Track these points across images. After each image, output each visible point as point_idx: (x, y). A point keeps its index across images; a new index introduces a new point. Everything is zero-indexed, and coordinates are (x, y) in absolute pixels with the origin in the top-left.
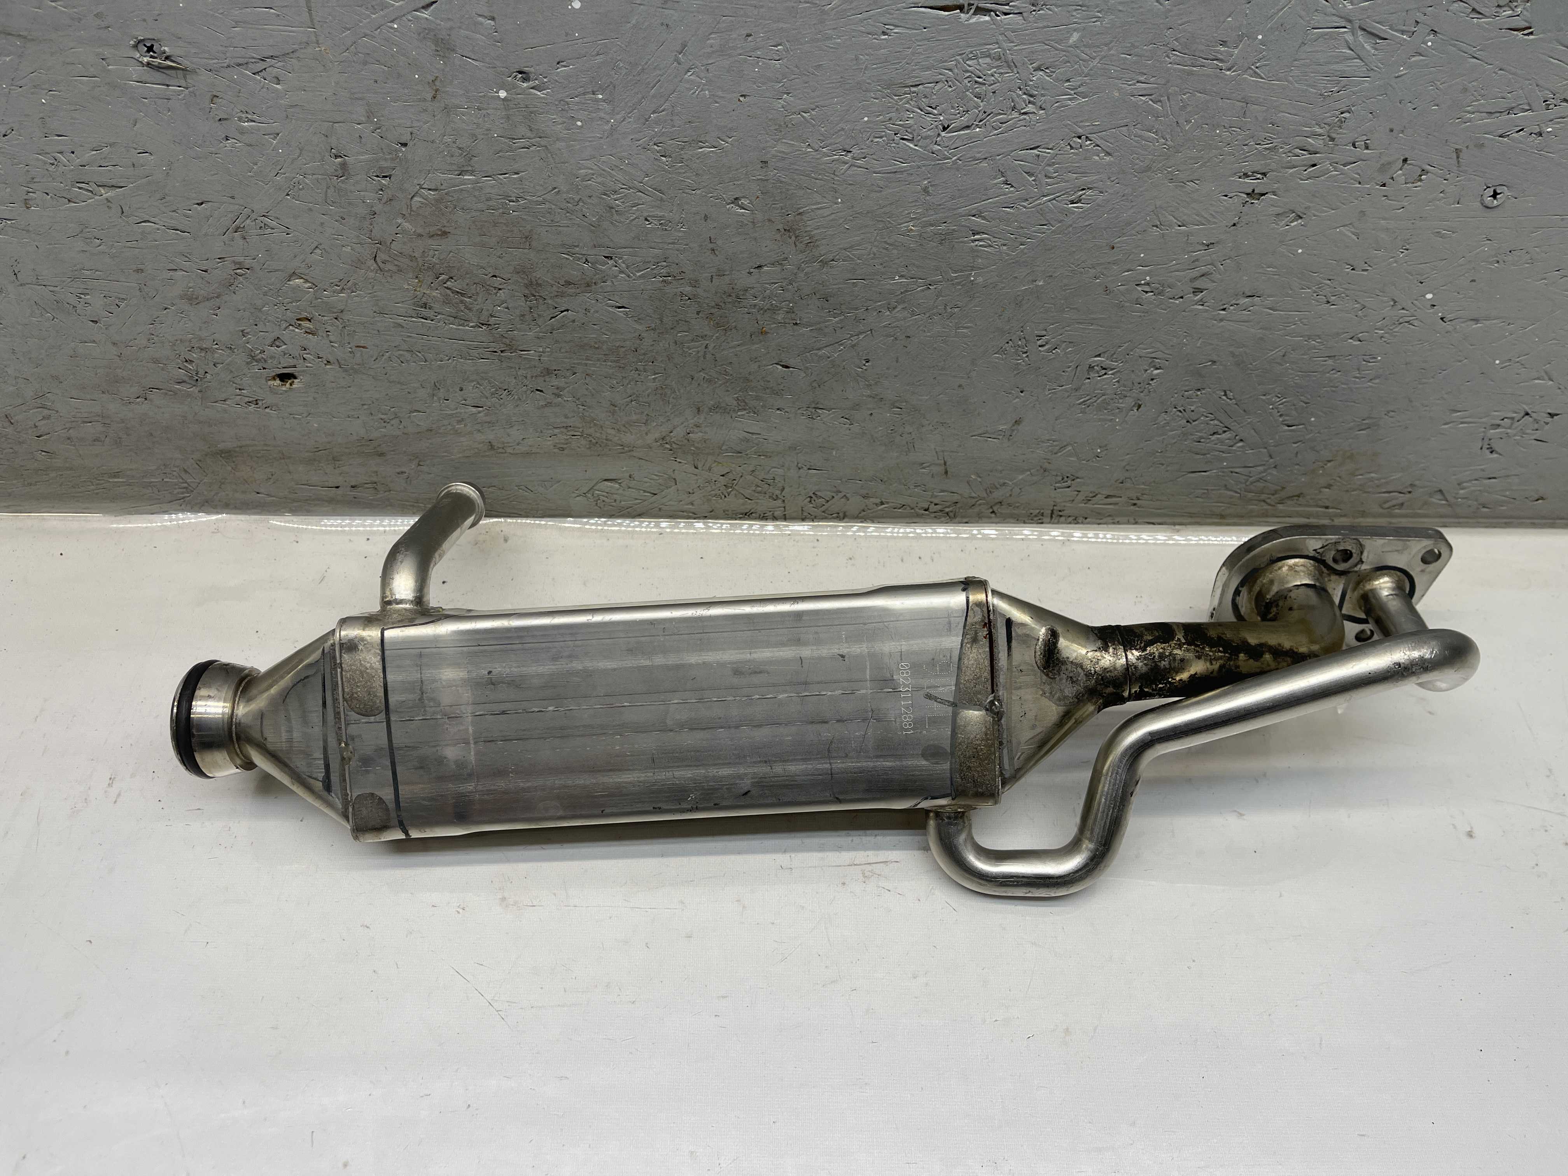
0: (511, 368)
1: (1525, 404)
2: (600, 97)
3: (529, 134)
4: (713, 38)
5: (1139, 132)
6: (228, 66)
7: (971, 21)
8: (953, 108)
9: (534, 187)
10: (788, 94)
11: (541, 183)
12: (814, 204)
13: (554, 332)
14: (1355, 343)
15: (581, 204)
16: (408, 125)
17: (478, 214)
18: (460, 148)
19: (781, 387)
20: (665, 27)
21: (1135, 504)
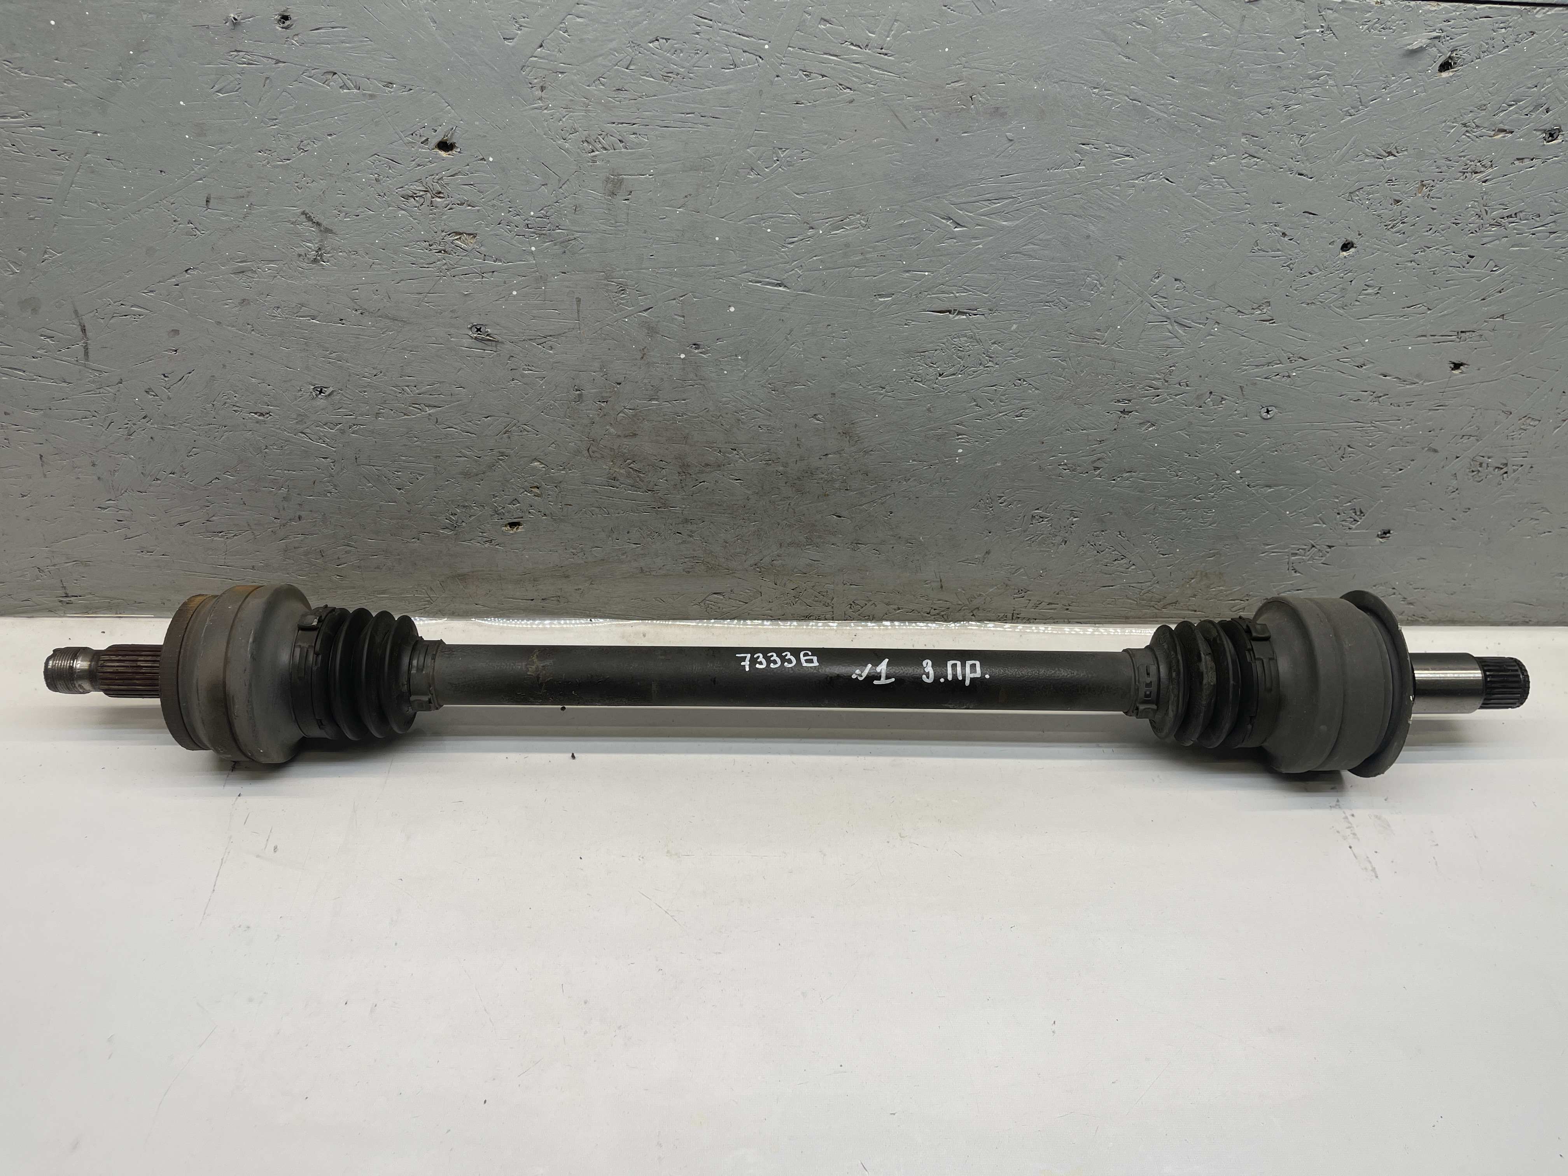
0: (663, 518)
1: (1311, 540)
2: (740, 357)
3: (695, 378)
4: (808, 327)
5: (1055, 377)
6: (524, 340)
7: (956, 318)
8: (945, 364)
9: (694, 408)
10: (849, 356)
11: (699, 405)
12: (862, 418)
13: (694, 495)
14: (1197, 501)
15: (721, 418)
16: (625, 372)
17: (657, 423)
18: (652, 386)
19: (835, 530)
20: (781, 321)
21: (1067, 609)
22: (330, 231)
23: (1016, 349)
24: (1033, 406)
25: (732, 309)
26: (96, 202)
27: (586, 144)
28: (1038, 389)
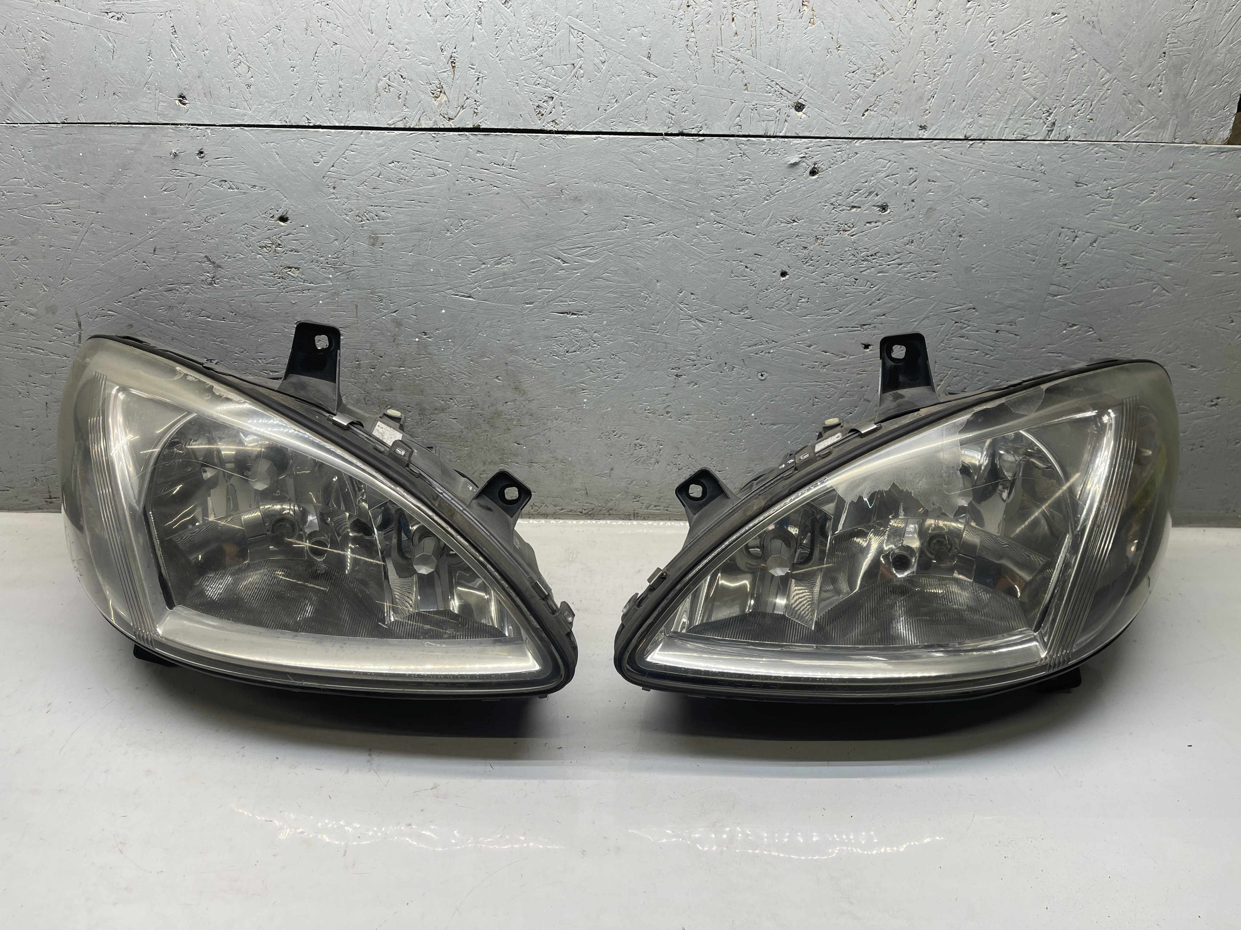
22: (220, 267)
23: (608, 336)
24: (624, 372)
25: (443, 311)
26: (94, 251)
27: (358, 217)
28: (624, 361)
